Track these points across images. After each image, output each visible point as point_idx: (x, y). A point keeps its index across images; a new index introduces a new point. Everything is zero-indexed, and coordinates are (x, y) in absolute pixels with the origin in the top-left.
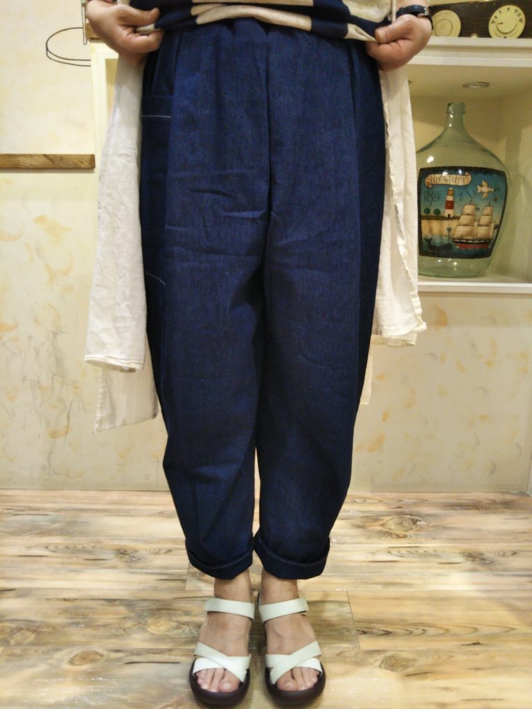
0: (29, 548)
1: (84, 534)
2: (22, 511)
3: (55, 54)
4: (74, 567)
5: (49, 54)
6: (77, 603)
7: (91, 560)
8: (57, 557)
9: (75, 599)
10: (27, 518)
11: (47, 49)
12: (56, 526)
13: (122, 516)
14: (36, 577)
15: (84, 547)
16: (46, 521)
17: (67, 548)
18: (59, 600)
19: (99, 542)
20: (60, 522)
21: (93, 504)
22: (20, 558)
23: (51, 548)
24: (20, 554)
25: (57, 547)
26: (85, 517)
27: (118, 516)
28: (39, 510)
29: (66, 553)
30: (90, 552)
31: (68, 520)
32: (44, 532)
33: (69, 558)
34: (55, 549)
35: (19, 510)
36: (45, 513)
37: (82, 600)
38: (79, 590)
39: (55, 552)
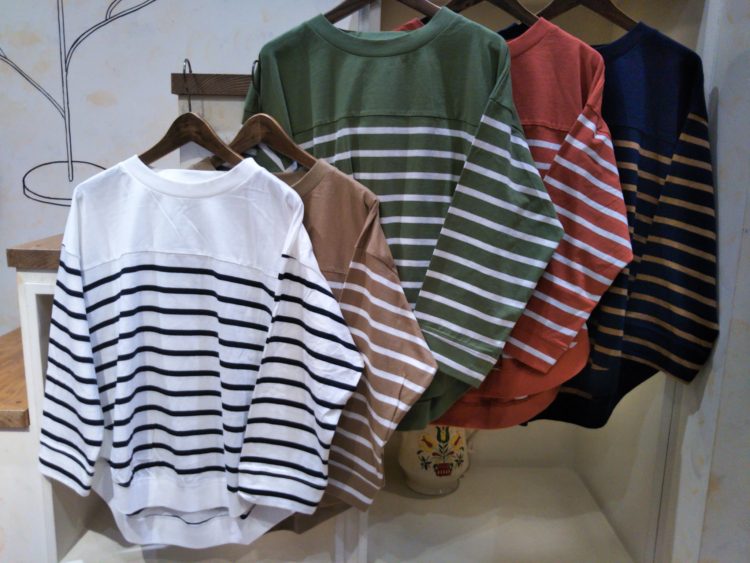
3: (35, 191)
5: (27, 192)
11: (24, 186)
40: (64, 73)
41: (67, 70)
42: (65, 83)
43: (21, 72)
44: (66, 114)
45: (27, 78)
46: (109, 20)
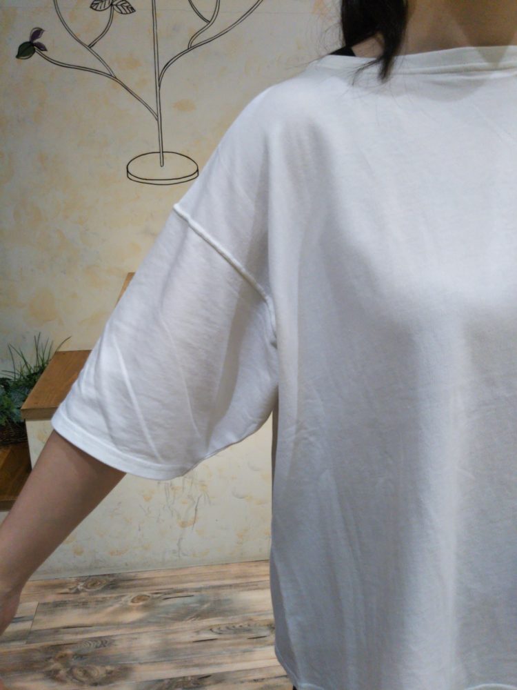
0: (198, 632)
1: (233, 612)
2: (169, 594)
3: (135, 175)
4: (244, 647)
5: (130, 176)
6: (266, 683)
7: (254, 638)
8: (225, 639)
9: (263, 679)
10: (178, 601)
11: (128, 171)
12: (206, 606)
13: (254, 589)
14: (220, 661)
15: (241, 626)
16: (196, 603)
17: (228, 628)
18: (250, 681)
19: (251, 620)
20: (207, 602)
21: (224, 579)
22: (196, 644)
23: (215, 630)
24: (194, 639)
25: (219, 629)
26: (225, 594)
27: (251, 590)
28: (181, 591)
29: (230, 634)
30: (249, 631)
31: (212, 599)
32: (201, 615)
33: (235, 638)
34: (218, 632)
35: (165, 594)
36: (189, 594)
37: (268, 678)
38: (260, 669)
39: (220, 634)
40: (158, 88)
41: (160, 86)
42: (158, 95)
43: (127, 88)
44: (158, 117)
45: (131, 93)
46: (190, 48)
